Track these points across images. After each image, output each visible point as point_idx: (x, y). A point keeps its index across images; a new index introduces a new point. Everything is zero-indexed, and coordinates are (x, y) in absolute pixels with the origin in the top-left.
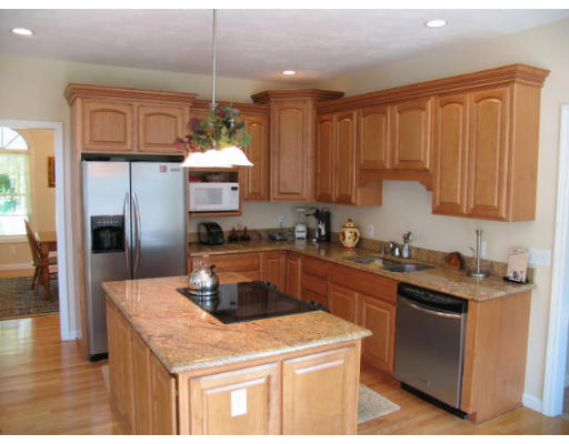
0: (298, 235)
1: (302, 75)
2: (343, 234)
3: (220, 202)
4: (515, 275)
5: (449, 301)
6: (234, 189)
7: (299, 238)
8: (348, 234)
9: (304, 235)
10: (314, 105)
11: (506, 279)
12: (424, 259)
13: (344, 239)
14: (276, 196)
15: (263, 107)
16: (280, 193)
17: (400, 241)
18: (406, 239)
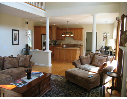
4: (82, 45)
13: (61, 44)
18: (69, 43)
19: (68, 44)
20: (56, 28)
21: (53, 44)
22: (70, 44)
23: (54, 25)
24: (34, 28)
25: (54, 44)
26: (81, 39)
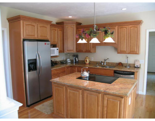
0: (68, 62)
1: (74, 18)
2: (86, 60)
3: (54, 53)
4: (137, 66)
5: (130, 73)
6: (57, 49)
7: (69, 63)
8: (88, 60)
9: (70, 61)
10: (76, 26)
11: (135, 67)
12: (110, 65)
13: (86, 62)
14: (66, 51)
15: (61, 26)
16: (67, 50)
17: (103, 61)
18: (105, 60)
19: (102, 62)
20: (75, 25)
21: (71, 60)
22: (107, 61)
23: (70, 17)
24: (8, 23)
25: (72, 62)
26: (134, 51)
